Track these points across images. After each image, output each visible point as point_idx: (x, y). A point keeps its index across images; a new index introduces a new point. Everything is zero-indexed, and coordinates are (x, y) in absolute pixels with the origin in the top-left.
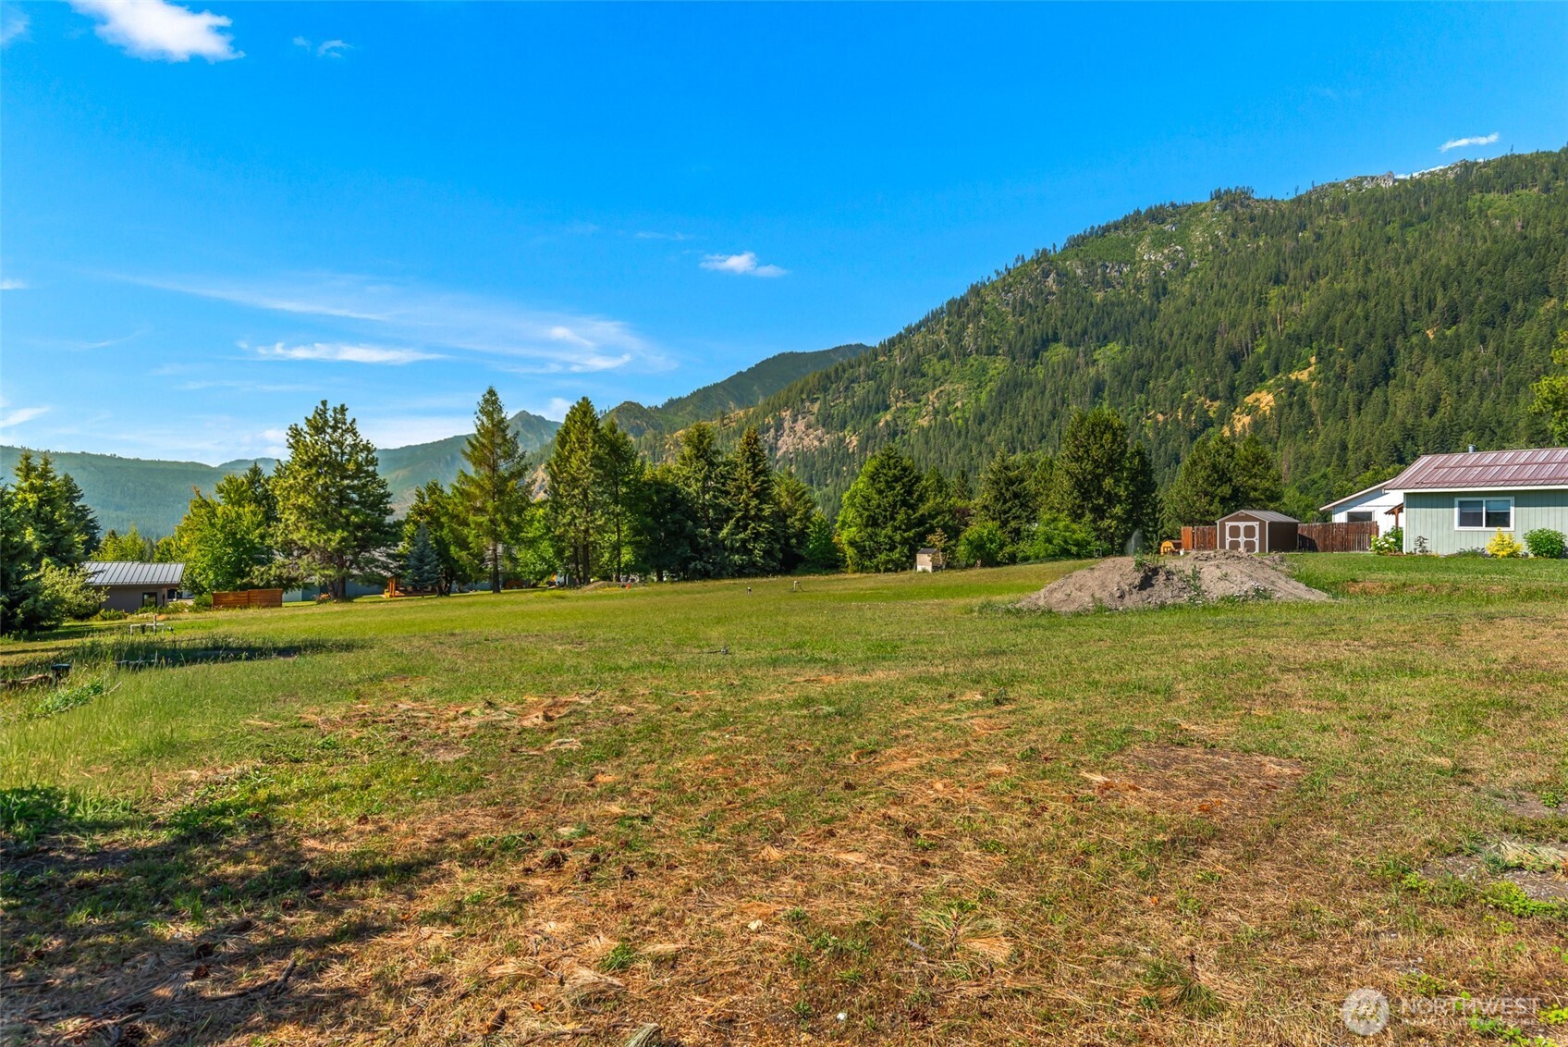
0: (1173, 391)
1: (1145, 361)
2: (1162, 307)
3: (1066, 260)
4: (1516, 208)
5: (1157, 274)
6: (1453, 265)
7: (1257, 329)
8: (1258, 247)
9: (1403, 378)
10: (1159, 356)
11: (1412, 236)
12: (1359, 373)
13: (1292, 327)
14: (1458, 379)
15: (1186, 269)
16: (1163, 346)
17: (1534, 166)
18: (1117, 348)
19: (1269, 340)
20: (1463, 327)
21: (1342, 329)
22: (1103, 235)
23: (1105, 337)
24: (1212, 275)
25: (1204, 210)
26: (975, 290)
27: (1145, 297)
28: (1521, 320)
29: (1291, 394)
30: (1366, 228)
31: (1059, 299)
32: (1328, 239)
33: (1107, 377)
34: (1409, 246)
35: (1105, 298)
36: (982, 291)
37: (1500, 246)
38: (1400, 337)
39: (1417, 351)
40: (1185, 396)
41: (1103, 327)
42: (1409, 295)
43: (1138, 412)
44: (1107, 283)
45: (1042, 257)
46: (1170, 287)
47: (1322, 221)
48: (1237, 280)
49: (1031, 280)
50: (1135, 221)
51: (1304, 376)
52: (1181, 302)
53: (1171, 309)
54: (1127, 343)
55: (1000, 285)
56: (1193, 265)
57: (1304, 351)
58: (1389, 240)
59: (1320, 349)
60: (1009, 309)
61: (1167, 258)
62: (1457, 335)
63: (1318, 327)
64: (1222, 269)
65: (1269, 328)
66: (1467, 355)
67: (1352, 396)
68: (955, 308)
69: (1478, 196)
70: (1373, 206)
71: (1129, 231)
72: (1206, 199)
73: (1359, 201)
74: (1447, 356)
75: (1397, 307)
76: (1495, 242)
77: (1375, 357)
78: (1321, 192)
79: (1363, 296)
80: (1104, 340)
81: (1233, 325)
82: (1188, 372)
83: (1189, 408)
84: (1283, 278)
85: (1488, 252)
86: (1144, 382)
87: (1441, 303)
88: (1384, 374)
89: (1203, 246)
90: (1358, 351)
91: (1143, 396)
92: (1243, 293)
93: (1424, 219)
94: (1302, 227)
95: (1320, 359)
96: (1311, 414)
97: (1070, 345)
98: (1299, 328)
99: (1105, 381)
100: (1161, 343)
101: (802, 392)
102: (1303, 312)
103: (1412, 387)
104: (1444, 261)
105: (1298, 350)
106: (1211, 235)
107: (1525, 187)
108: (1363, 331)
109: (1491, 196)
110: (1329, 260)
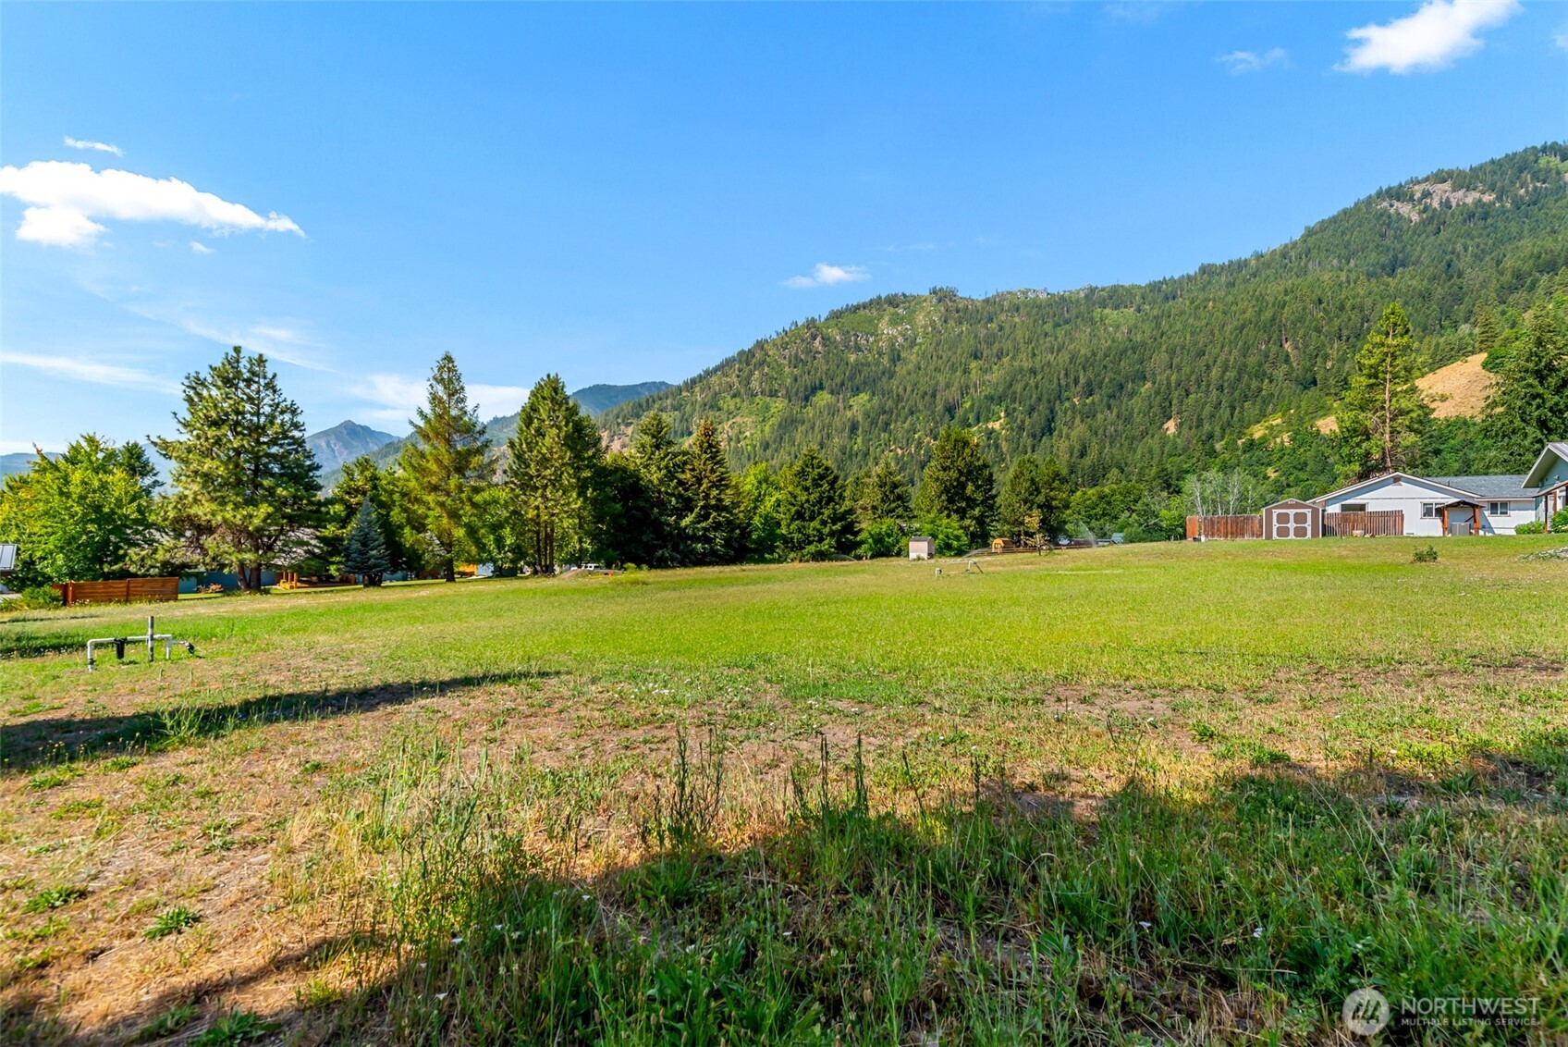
0: (908, 432)
1: (887, 408)
2: (897, 369)
3: (828, 328)
4: (1121, 320)
5: (893, 345)
6: (1089, 354)
7: (964, 390)
8: (962, 331)
9: (1061, 431)
10: (897, 406)
11: (1060, 333)
12: (1033, 426)
13: (989, 391)
14: (1096, 433)
15: (913, 343)
16: (899, 399)
17: (1131, 294)
18: (867, 398)
19: (973, 399)
20: (1096, 398)
21: (1021, 394)
22: (855, 312)
23: (858, 389)
24: (931, 349)
25: (925, 300)
26: (760, 345)
27: (885, 361)
28: (1131, 395)
29: (989, 438)
30: (1031, 325)
31: (824, 357)
32: (1007, 330)
33: (860, 418)
34: (1059, 340)
35: (857, 360)
36: (766, 346)
37: (1116, 344)
38: (1058, 402)
39: (1069, 413)
40: (916, 436)
41: (855, 381)
42: (1063, 373)
43: (883, 446)
44: (858, 348)
45: (811, 324)
46: (903, 355)
47: (1003, 317)
48: (950, 354)
49: (803, 341)
50: (876, 303)
51: (997, 426)
52: (911, 366)
53: (904, 372)
54: (874, 394)
55: (779, 343)
56: (918, 341)
57: (996, 408)
58: (1046, 335)
59: (1007, 407)
60: (786, 362)
61: (900, 333)
62: (1093, 403)
63: (1004, 391)
64: (938, 345)
65: (972, 390)
66: (1100, 416)
67: (1029, 441)
68: (744, 358)
69: (1099, 310)
70: (1035, 310)
71: (873, 310)
72: (927, 293)
73: (1026, 306)
74: (1088, 417)
75: (1056, 381)
76: (1113, 341)
77: (1043, 415)
78: (1002, 296)
79: (1033, 372)
80: (857, 391)
81: (948, 386)
82: (918, 418)
83: (920, 444)
84: (979, 355)
85: (1110, 348)
86: (887, 424)
87: (1082, 380)
88: (1048, 429)
89: (925, 327)
90: (1031, 410)
91: (887, 435)
92: (953, 364)
93: (1067, 322)
94: (991, 320)
95: (1008, 414)
96: (1002, 454)
97: (832, 393)
98: (993, 392)
99: (858, 422)
100: (898, 396)
101: (618, 417)
102: (994, 380)
103: (1068, 437)
104: (1083, 352)
105: (992, 407)
106: (930, 319)
107: (1126, 307)
108: (1034, 396)
109: (1107, 311)
110: (1009, 345)
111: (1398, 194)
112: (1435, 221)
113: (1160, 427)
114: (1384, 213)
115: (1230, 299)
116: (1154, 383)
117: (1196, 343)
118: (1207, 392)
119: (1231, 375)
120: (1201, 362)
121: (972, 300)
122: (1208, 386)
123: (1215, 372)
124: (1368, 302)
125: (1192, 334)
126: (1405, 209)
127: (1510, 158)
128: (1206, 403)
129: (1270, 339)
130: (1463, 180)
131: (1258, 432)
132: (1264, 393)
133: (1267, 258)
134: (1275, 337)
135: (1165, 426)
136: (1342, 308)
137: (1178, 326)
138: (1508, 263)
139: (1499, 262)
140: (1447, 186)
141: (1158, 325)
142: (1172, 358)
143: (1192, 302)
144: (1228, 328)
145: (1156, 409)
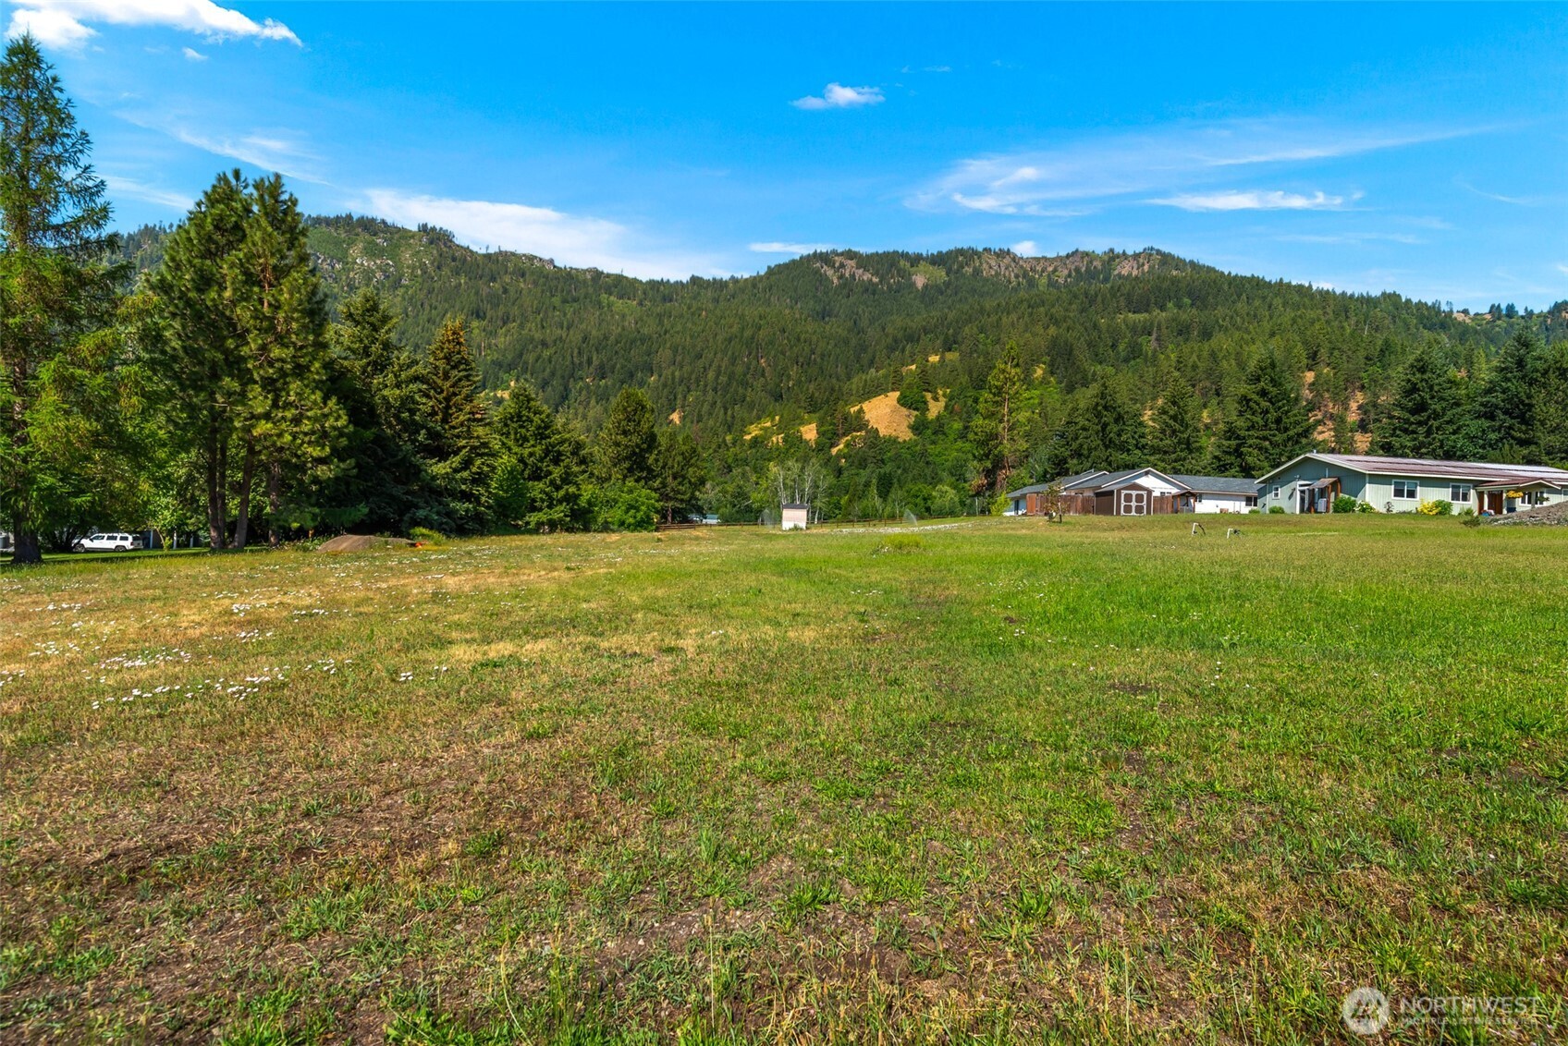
4: (626, 310)
5: (369, 279)
6: (601, 337)
8: (460, 284)
9: (576, 410)
11: (569, 310)
13: (496, 355)
15: (397, 284)
17: (634, 286)
20: (608, 381)
21: (533, 366)
24: (421, 296)
25: (413, 237)
26: (150, 233)
30: (539, 295)
32: (513, 294)
34: (569, 317)
37: (625, 332)
38: (571, 380)
39: (584, 392)
42: (576, 351)
46: (383, 294)
47: (507, 278)
48: (446, 305)
50: (346, 223)
51: (507, 396)
56: (404, 282)
57: (505, 377)
58: (555, 308)
59: (518, 376)
61: (379, 267)
62: (606, 386)
63: (513, 359)
64: (429, 292)
65: (475, 352)
69: (606, 296)
70: (542, 280)
71: (341, 231)
72: (415, 229)
73: (532, 273)
74: (601, 400)
75: (569, 358)
76: (623, 329)
77: (557, 391)
79: (545, 344)
84: (482, 314)
85: (620, 335)
87: (596, 362)
89: (413, 268)
90: (545, 384)
93: (575, 300)
94: (493, 279)
95: (519, 385)
98: (500, 358)
102: (501, 346)
103: (585, 417)
104: (594, 332)
105: (501, 374)
106: (420, 261)
107: (629, 299)
108: (548, 370)
109: (612, 298)
110: (515, 311)
111: (824, 258)
112: (848, 285)
113: (667, 418)
114: (817, 272)
115: (718, 312)
116: (660, 376)
117: (694, 346)
118: (705, 392)
119: (723, 379)
120: (700, 363)
121: (471, 251)
122: (706, 386)
123: (711, 375)
124: (814, 338)
125: (691, 337)
126: (830, 272)
127: (886, 254)
128: (704, 401)
129: (750, 354)
130: (864, 261)
131: (754, 431)
132: (748, 399)
133: (741, 284)
134: (754, 353)
135: (671, 417)
136: (799, 340)
137: (679, 327)
138: (889, 330)
139: (884, 329)
140: (853, 263)
141: (661, 323)
142: (675, 356)
143: (689, 308)
144: (720, 338)
145: (664, 400)
